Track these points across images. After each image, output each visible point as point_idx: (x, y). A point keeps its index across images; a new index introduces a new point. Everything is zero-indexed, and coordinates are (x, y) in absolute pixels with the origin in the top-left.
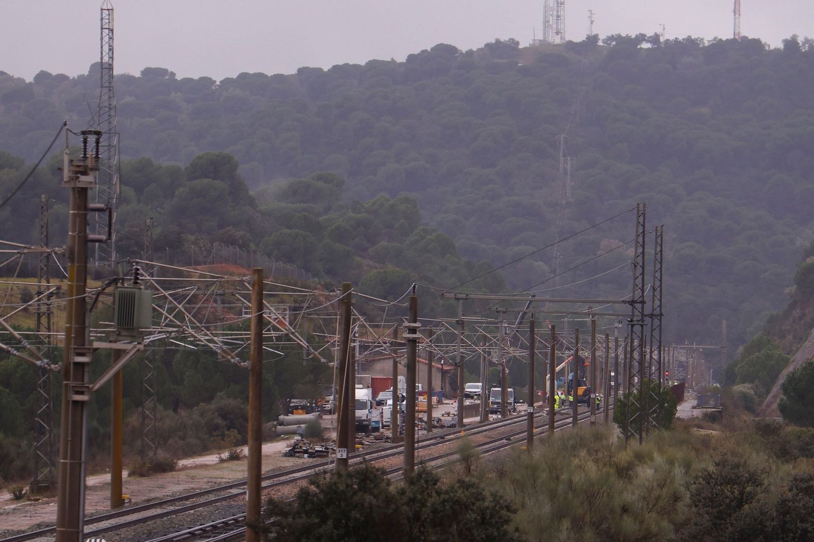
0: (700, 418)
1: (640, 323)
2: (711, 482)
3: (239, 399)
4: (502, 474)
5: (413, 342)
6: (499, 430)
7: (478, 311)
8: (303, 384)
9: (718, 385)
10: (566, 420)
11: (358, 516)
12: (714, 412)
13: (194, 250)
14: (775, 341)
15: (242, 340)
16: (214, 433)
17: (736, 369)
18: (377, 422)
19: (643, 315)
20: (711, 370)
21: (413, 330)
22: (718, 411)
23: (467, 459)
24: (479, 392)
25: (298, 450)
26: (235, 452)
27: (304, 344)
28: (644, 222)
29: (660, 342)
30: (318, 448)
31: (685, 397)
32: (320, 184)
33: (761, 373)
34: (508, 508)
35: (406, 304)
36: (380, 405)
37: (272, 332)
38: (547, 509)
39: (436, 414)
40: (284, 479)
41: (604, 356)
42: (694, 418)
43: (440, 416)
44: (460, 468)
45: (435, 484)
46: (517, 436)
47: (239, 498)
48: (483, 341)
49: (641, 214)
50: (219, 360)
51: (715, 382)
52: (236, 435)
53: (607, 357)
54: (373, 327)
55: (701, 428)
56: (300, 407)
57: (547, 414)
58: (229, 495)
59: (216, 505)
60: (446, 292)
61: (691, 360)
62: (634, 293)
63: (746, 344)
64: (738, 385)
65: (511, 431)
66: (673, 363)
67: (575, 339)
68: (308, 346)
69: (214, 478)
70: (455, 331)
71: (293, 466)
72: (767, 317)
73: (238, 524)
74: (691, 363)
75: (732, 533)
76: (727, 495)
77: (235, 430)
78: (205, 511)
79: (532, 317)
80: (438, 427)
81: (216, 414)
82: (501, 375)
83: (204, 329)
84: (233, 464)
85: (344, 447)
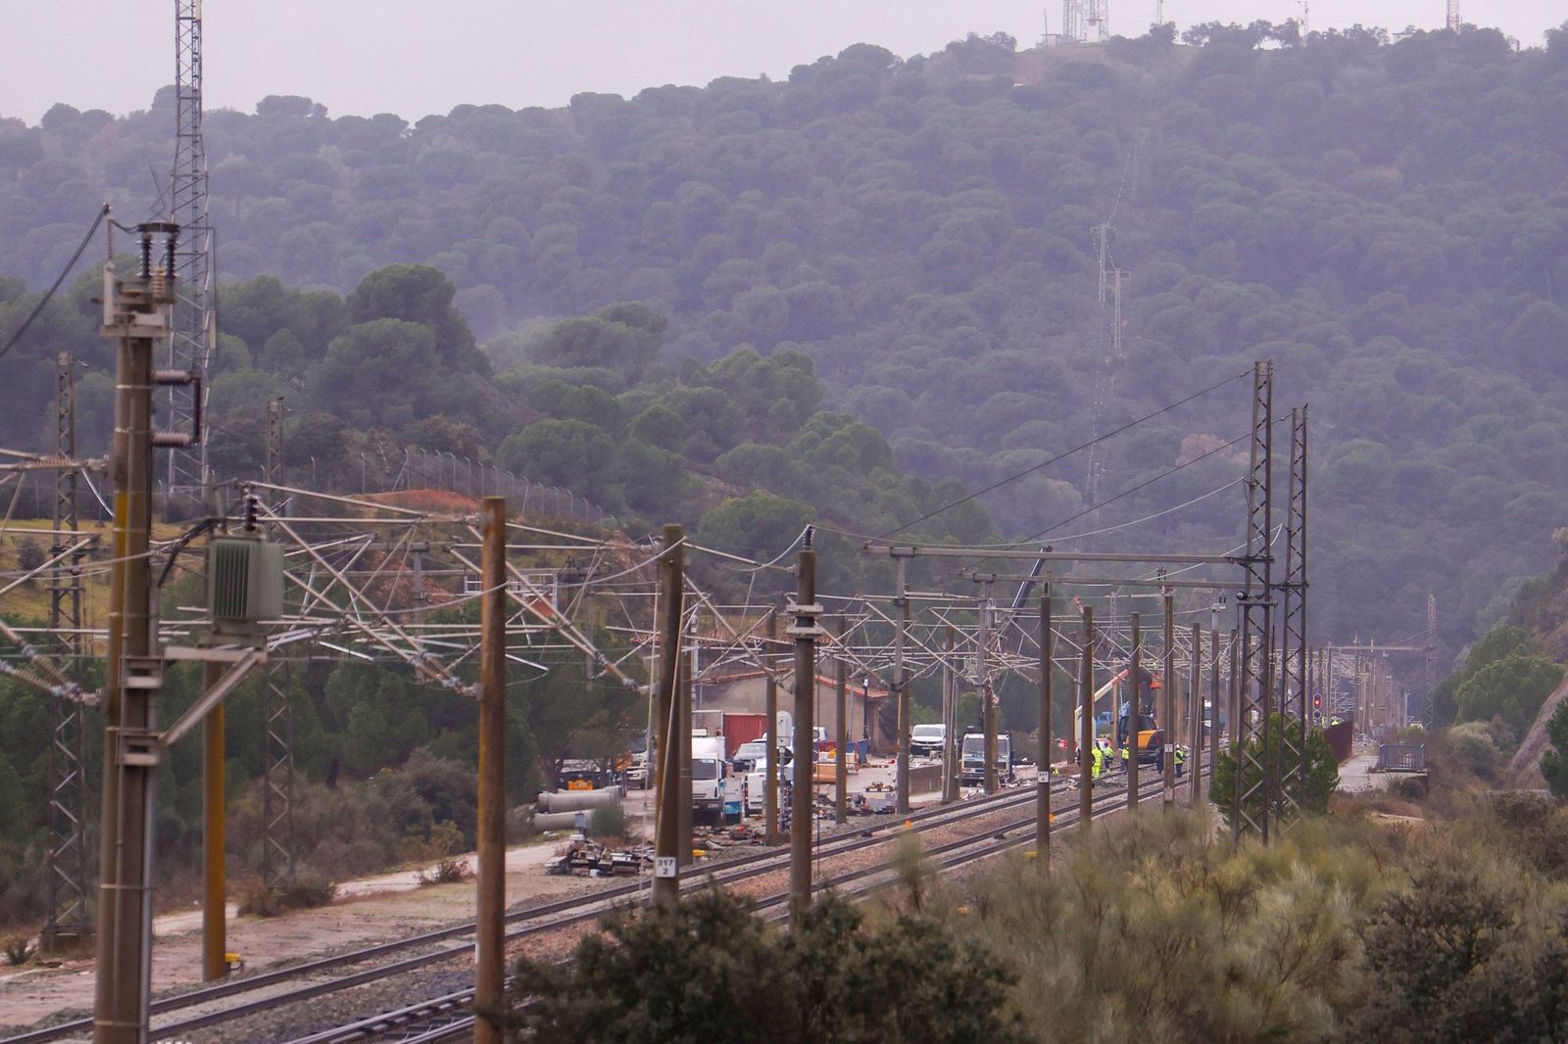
0: (1385, 790)
1: (1262, 601)
2: (1406, 919)
3: (459, 760)
4: (985, 907)
5: (808, 643)
6: (980, 818)
7: (937, 578)
8: (586, 728)
9: (1421, 725)
10: (1115, 798)
11: (699, 991)
12: (1412, 778)
13: (366, 461)
14: (1533, 635)
15: (464, 640)
16: (409, 828)
17: (1456, 693)
19: (1268, 585)
20: (1406, 695)
21: (807, 620)
22: (1419, 777)
23: (913, 878)
24: (941, 742)
25: (577, 861)
26: (451, 866)
27: (589, 648)
28: (1269, 398)
29: (1303, 640)
30: (618, 857)
31: (1354, 750)
32: (619, 328)
33: (1505, 701)
34: (1000, 975)
35: (793, 568)
37: (524, 626)
39: (855, 787)
40: (549, 919)
41: (1190, 668)
42: (1372, 792)
43: (861, 791)
44: (900, 897)
45: (854, 927)
46: (1017, 831)
47: (460, 959)
48: (948, 640)
49: (1263, 383)
50: (418, 683)
51: (1414, 719)
52: (454, 831)
53: (1197, 670)
54: (726, 613)
55: (1387, 810)
56: (580, 776)
57: (1078, 786)
58: (440, 952)
59: (415, 973)
60: (872, 543)
61: (1365, 676)
62: (1249, 542)
63: (1475, 643)
64: (1458, 725)
65: (1005, 819)
66: (1329, 682)
67: (1132, 635)
68: (596, 653)
69: (411, 918)
70: (891, 621)
71: (567, 894)
72: (1516, 589)
73: (460, 1011)
74: (1364, 680)
75: (1448, 1021)
76: (1439, 947)
77: (452, 822)
78: (392, 985)
79: (1046, 592)
80: (858, 812)
81: (413, 789)
82: (984, 707)
83: (388, 621)
84: (449, 891)
85: (671, 856)
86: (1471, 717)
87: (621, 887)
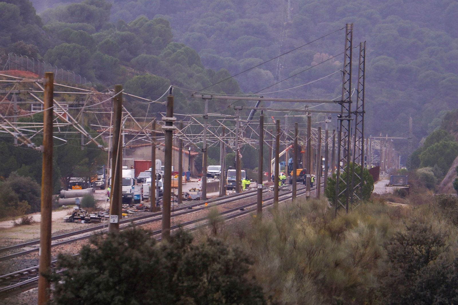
0: (392, 193)
1: (347, 118)
2: (404, 242)
3: (29, 177)
4: (242, 235)
5: (170, 132)
6: (234, 202)
8: (79, 165)
9: (405, 168)
10: (287, 195)
11: (128, 267)
12: (403, 189)
14: (450, 133)
15: (35, 129)
16: (9, 203)
17: (420, 156)
18: (138, 196)
19: (350, 113)
20: (400, 157)
21: (170, 123)
22: (406, 188)
23: (214, 223)
24: (219, 172)
25: (76, 217)
26: (26, 218)
27: (85, 133)
28: (351, 39)
29: (362, 134)
30: (92, 216)
31: (380, 177)
33: (439, 159)
34: (247, 261)
35: (165, 103)
36: (140, 183)
37: (57, 123)
38: (277, 262)
39: (185, 189)
40: (66, 239)
41: (317, 145)
42: (387, 194)
43: (188, 191)
44: (208, 230)
45: (190, 242)
46: (249, 207)
47: (31, 254)
48: (222, 132)
49: (349, 33)
50: (15, 146)
51: (402, 166)
52: (27, 205)
53: (319, 145)
54: (138, 120)
55: (393, 201)
56: (77, 184)
57: (273, 190)
58: (23, 252)
59: (13, 260)
60: (195, 94)
61: (384, 149)
62: (343, 95)
63: (427, 136)
64: (421, 168)
65: (244, 203)
66: (370, 151)
67: (295, 132)
68: (87, 135)
69: (10, 238)
70: (202, 125)
71: (73, 230)
72: (444, 115)
73: (31, 275)
74: (384, 150)
75: (420, 283)
76: (416, 254)
77: (26, 201)
78: (4, 264)
79: (262, 114)
80: (186, 199)
81: (11, 188)
82: (236, 159)
83: (7, 120)
84: (25, 228)
85: (116, 214)
86: (426, 165)
87: (94, 227)
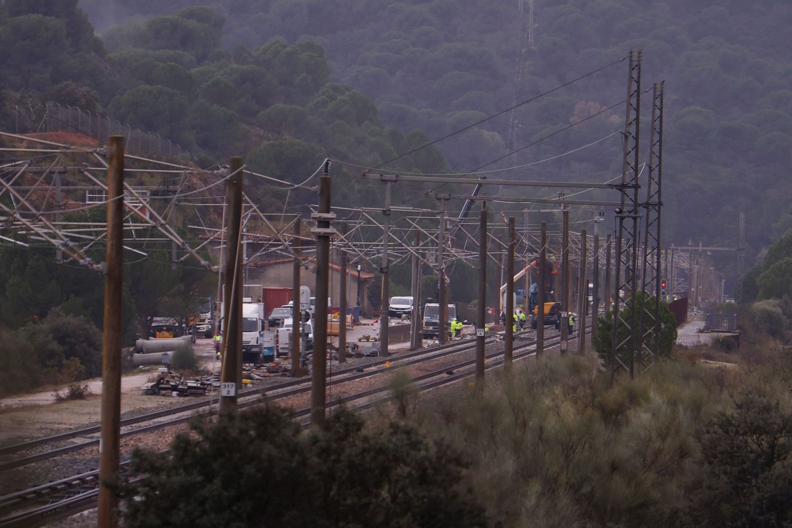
0: (710, 345)
1: (632, 214)
2: (730, 430)
3: (82, 317)
4: (449, 418)
5: (325, 239)
6: (436, 360)
7: (407, 198)
8: (169, 296)
9: (733, 301)
10: (528, 348)
11: (253, 471)
12: (728, 337)
13: (19, 112)
15: (89, 233)
16: (48, 362)
17: (758, 279)
18: (270, 349)
19: (636, 205)
20: (723, 281)
21: (325, 223)
22: (734, 336)
23: (401, 396)
24: (409, 309)
25: (163, 386)
26: (77, 388)
27: (178, 240)
28: (639, 77)
29: (658, 241)
30: (191, 383)
31: (688, 317)
32: (192, 23)
34: (458, 461)
35: (316, 188)
36: (273, 326)
37: (131, 224)
38: (509, 465)
39: (352, 338)
40: (145, 424)
41: (579, 261)
42: (701, 346)
43: (356, 341)
44: (391, 409)
45: (359, 430)
46: (462, 369)
47: (85, 450)
48: (416, 239)
49: (636, 67)
50: (58, 262)
51: (728, 297)
52: (78, 365)
53: (584, 262)
54: (270, 218)
55: (711, 358)
56: (165, 328)
57: (504, 339)
58: (72, 446)
59: (54, 460)
60: (368, 172)
61: (696, 268)
62: (624, 174)
63: (771, 246)
64: (759, 301)
65: (454, 361)
66: (672, 272)
67: (541, 238)
68: (183, 244)
69: (50, 423)
70: (380, 226)
71: (157, 408)
73: (86, 486)
74: (695, 270)
75: (758, 500)
76: (752, 449)
77: (77, 358)
78: (39, 468)
79: (484, 207)
80: (353, 355)
81: (51, 336)
82: (439, 285)
83: (43, 219)
84: (75, 405)
85: (232, 381)
86: (768, 296)
87: (195, 403)
